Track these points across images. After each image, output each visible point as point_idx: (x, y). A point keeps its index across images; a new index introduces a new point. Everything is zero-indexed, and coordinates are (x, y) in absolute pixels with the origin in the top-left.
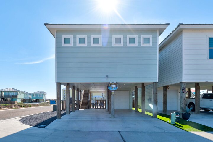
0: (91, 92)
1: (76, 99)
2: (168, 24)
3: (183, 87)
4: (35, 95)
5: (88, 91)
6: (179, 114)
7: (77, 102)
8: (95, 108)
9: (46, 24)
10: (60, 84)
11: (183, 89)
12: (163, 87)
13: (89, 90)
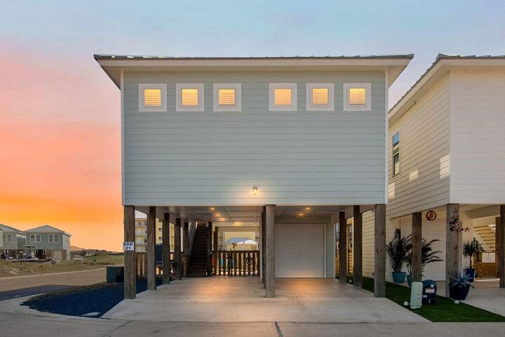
0: (217, 228)
1: (172, 250)
2: (411, 57)
3: (451, 216)
4: (38, 236)
5: (207, 226)
6: (432, 286)
7: (175, 256)
8: (229, 275)
9: (97, 58)
10: (134, 208)
11: (452, 220)
12: (411, 216)
13: (210, 224)
